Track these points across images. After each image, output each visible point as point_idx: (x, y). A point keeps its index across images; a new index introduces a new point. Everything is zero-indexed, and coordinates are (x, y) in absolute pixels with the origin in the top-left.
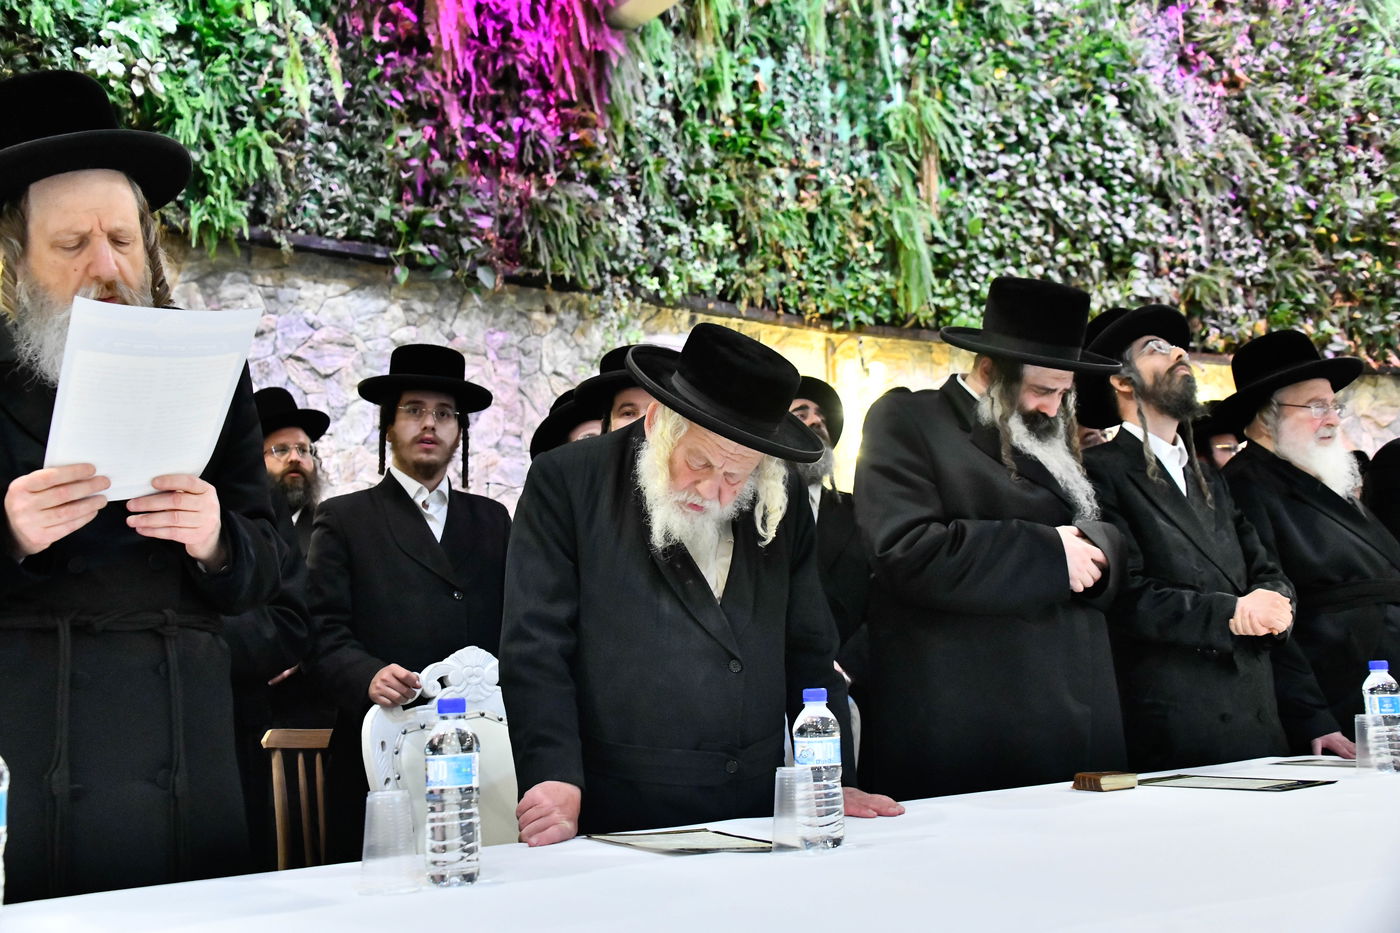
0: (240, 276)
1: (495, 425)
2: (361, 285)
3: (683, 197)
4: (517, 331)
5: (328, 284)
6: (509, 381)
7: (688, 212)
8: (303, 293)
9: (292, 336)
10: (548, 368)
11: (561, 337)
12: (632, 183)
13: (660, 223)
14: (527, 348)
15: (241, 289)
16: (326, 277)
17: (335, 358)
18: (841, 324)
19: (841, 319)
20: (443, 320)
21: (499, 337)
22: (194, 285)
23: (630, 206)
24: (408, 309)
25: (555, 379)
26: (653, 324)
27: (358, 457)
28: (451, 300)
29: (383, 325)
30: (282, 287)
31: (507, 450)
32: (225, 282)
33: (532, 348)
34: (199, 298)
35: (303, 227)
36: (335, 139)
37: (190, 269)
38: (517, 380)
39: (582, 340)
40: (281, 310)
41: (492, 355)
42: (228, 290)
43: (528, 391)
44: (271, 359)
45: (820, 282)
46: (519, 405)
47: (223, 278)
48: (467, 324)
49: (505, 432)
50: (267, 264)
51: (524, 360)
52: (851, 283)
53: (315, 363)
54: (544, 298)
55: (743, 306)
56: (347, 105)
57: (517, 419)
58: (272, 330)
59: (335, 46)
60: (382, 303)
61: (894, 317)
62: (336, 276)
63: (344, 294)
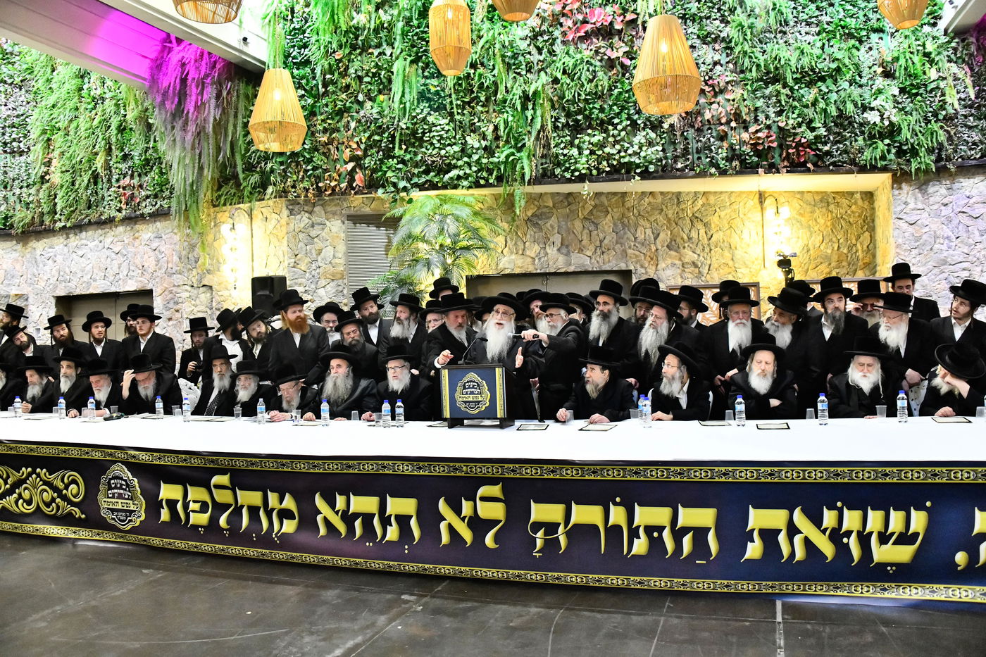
0: (936, 183)
8: (963, 184)
9: (960, 203)
15: (937, 188)
22: (917, 190)
34: (920, 195)
35: (961, 157)
36: (972, 115)
37: (915, 184)
40: (954, 193)
42: (931, 189)
44: (951, 214)
50: (947, 175)
53: (971, 213)
56: (977, 98)
58: (951, 202)
59: (969, 74)
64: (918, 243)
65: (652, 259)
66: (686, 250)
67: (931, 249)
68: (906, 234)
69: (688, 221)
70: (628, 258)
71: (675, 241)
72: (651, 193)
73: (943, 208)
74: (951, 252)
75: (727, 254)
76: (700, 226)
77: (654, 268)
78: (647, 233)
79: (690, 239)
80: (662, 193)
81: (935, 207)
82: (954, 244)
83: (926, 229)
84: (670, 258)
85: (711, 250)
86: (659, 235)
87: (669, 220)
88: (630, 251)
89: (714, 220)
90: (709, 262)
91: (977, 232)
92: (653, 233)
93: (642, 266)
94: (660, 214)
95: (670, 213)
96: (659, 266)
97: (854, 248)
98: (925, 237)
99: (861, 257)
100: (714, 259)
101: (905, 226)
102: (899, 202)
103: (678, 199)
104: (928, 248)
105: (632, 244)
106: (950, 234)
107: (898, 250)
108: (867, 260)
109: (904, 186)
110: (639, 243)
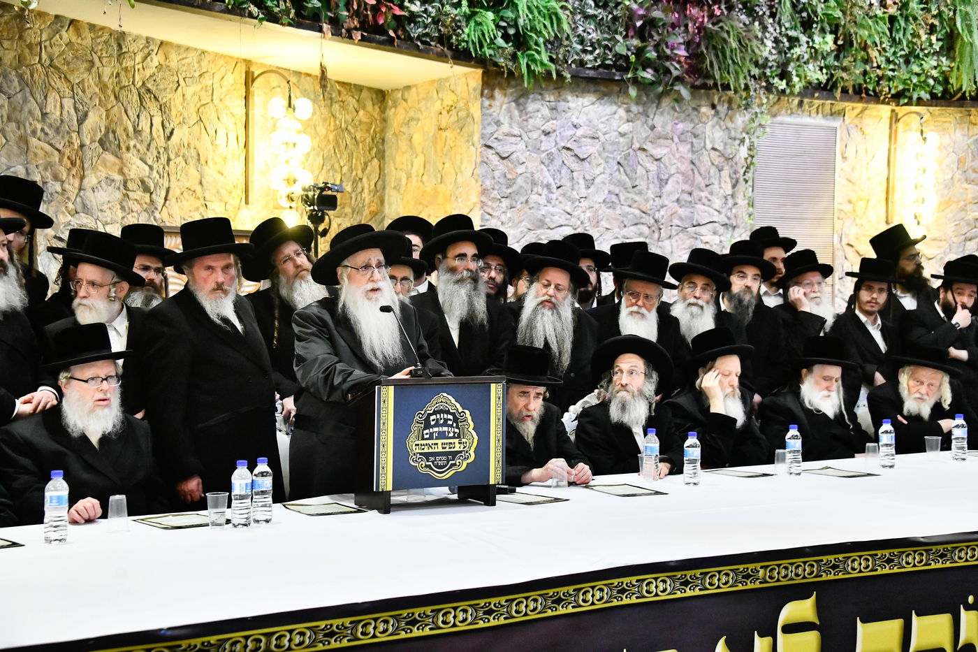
0: (537, 96)
1: (677, 187)
2: (603, 95)
3: (804, 14)
4: (692, 121)
5: (583, 97)
6: (686, 156)
7: (807, 26)
8: (571, 105)
9: (565, 134)
10: (709, 146)
11: (717, 123)
12: (771, 7)
13: (787, 36)
14: (697, 132)
15: (537, 105)
16: (583, 92)
17: (588, 147)
18: (906, 101)
19: (906, 97)
20: (648, 117)
21: (681, 126)
22: (513, 104)
23: (769, 26)
24: (628, 111)
25: (713, 153)
26: (775, 109)
27: (600, 212)
28: (653, 102)
29: (615, 123)
30: (559, 101)
31: (683, 203)
32: (529, 101)
33: (700, 132)
34: (516, 113)
35: (574, 62)
37: (511, 94)
38: (690, 156)
39: (730, 125)
40: (559, 117)
41: (676, 139)
42: (531, 106)
43: (697, 162)
44: (554, 150)
45: (893, 70)
46: (690, 172)
47: (528, 98)
48: (662, 118)
49: (683, 191)
50: (551, 86)
51: (695, 141)
52: (916, 69)
53: (577, 151)
54: (708, 96)
55: (838, 94)
57: (690, 182)
58: (555, 131)
60: (614, 108)
61: (945, 91)
62: (589, 92)
63: (593, 104)
64: (510, 191)
65: (73, 164)
66: (130, 155)
67: (527, 201)
68: (497, 174)
69: (136, 97)
70: (31, 156)
71: (114, 132)
72: (72, 22)
73: (543, 138)
74: (550, 208)
75: (193, 171)
76: (153, 107)
77: (77, 184)
78: (66, 108)
79: (137, 132)
80: (92, 27)
81: (535, 135)
82: (554, 196)
83: (520, 170)
84: (105, 166)
85: (169, 160)
86: (86, 115)
87: (103, 88)
88: (34, 141)
89: (176, 101)
90: (166, 184)
91: (582, 181)
92: (76, 109)
93: (56, 178)
94: (89, 70)
95: (107, 72)
96: (86, 181)
97: (360, 185)
98: (520, 181)
99: (367, 201)
100: (172, 178)
101: (495, 159)
102: (490, 119)
103: (120, 46)
104: (523, 199)
105: (39, 126)
106: (551, 180)
107: (484, 199)
108: (374, 208)
109: (497, 93)
110: (50, 126)
